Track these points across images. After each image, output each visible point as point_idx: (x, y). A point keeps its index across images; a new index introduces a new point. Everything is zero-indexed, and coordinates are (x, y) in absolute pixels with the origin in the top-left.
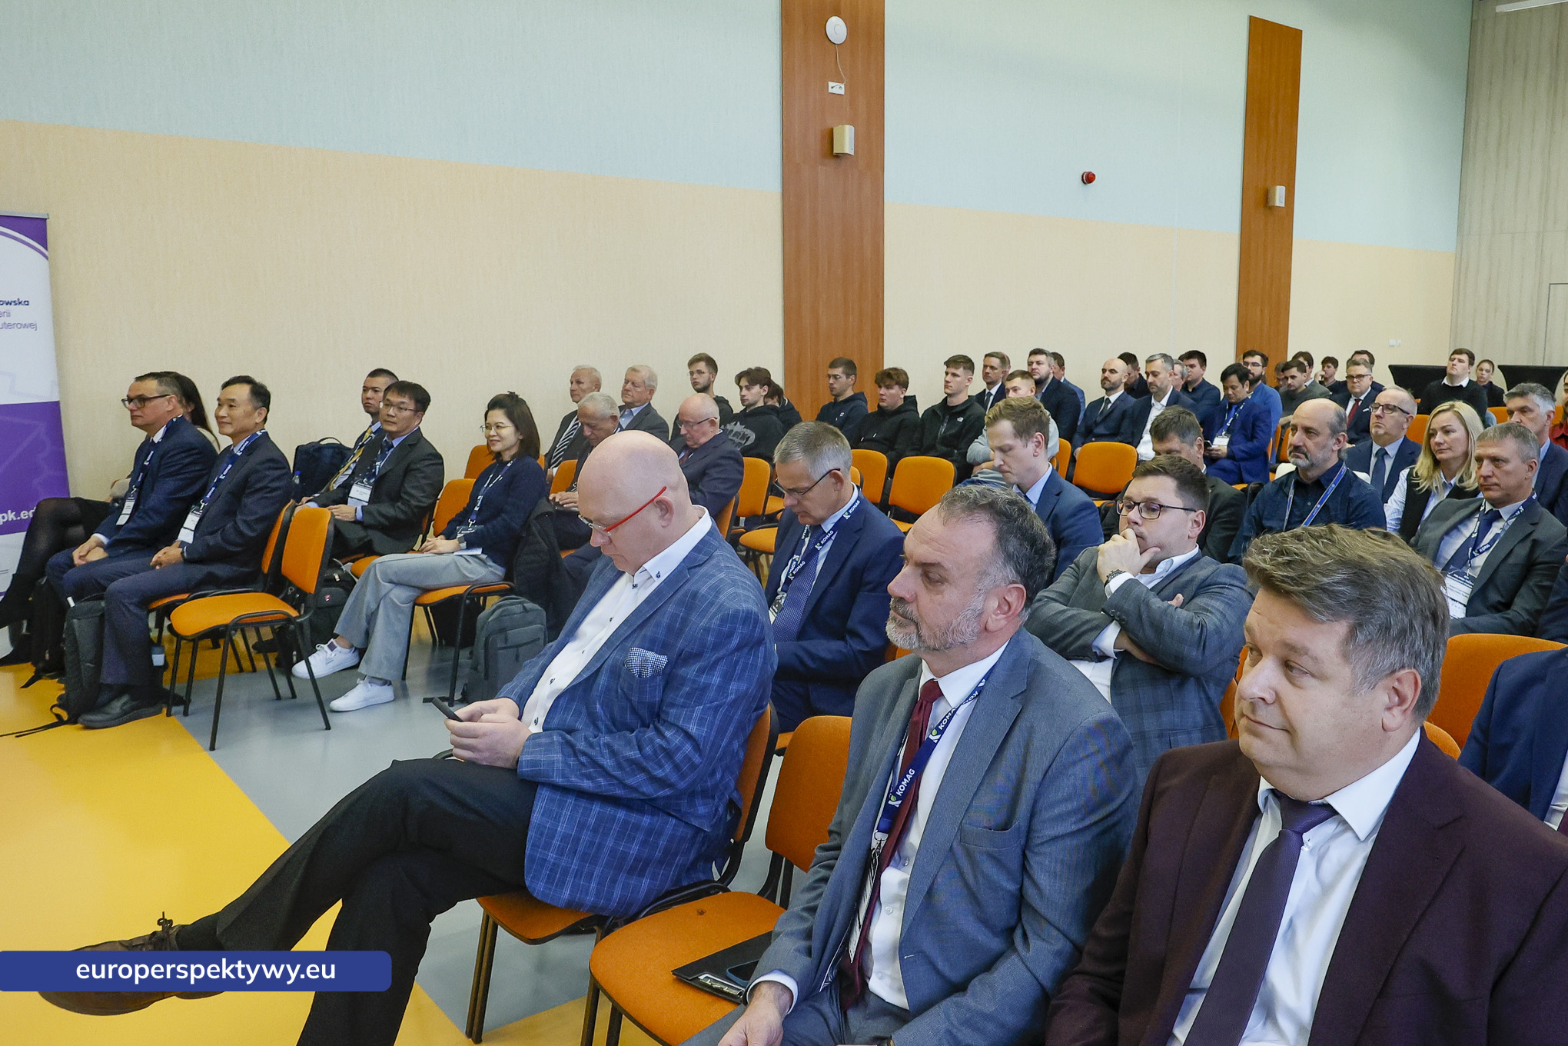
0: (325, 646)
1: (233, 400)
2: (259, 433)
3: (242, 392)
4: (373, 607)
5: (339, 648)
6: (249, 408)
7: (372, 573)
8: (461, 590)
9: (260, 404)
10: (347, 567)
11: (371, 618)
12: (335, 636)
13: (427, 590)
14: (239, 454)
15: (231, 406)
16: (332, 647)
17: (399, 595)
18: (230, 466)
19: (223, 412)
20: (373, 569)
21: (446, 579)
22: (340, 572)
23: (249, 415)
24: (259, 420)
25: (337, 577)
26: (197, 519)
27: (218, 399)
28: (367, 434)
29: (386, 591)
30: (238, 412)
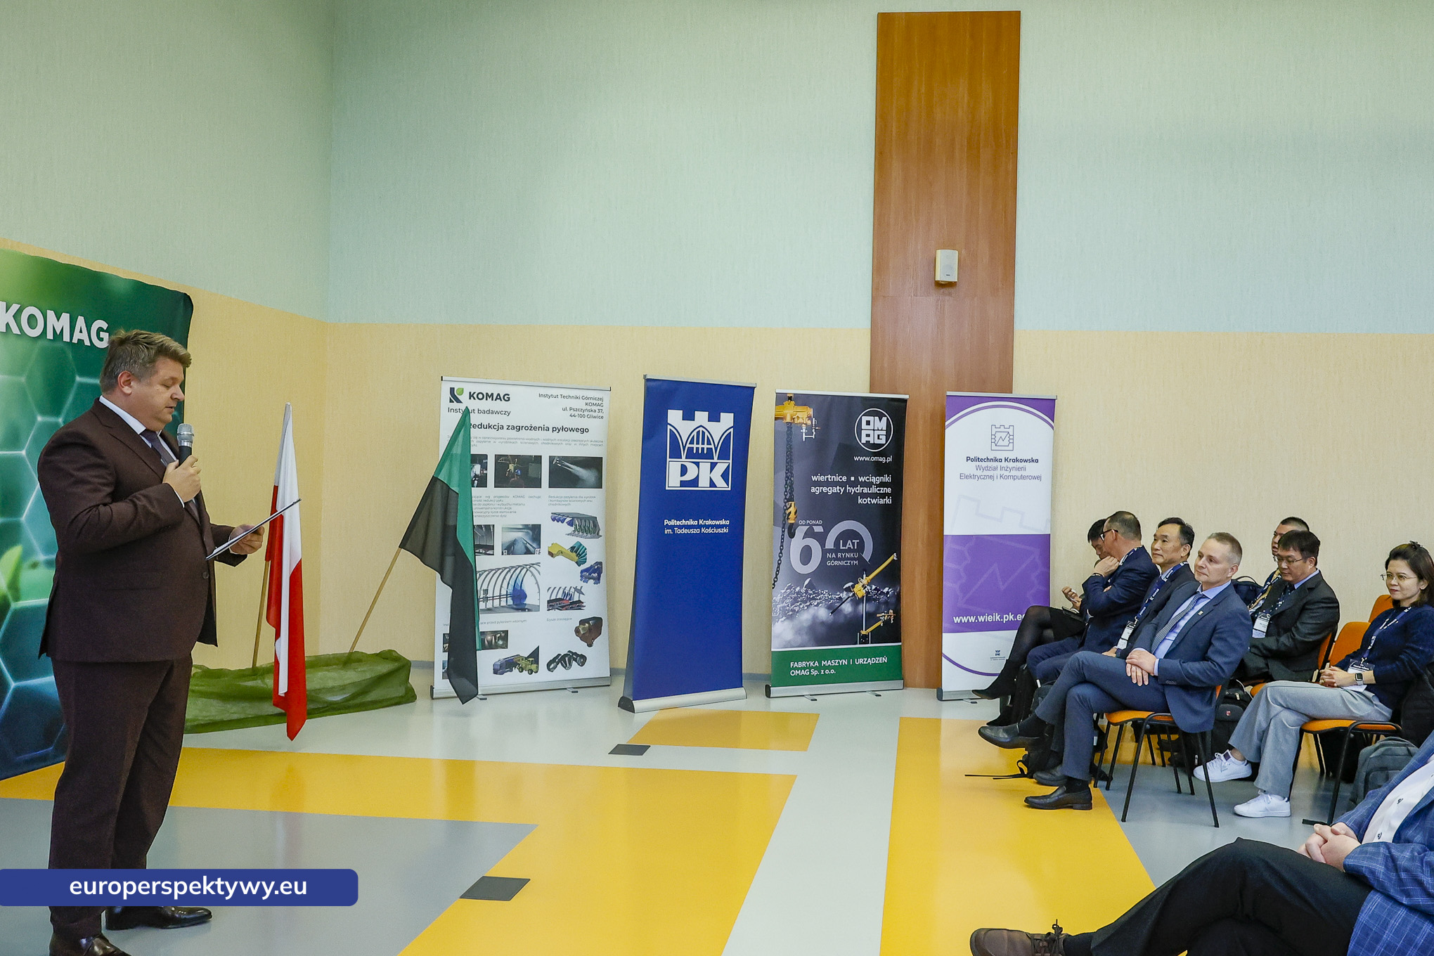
0: (1222, 755)
1: (1166, 536)
2: (1182, 565)
3: (1174, 530)
4: (1264, 725)
5: (1232, 758)
6: (1178, 544)
7: (1264, 695)
8: (1346, 724)
9: (1186, 541)
10: (1248, 689)
11: (1263, 735)
12: (1231, 748)
13: (1313, 719)
14: (1165, 580)
15: (1164, 541)
16: (1227, 757)
17: (1289, 718)
18: (1158, 590)
19: (1157, 546)
20: (1265, 692)
21: (1332, 712)
22: (1241, 692)
23: (1176, 550)
24: (1184, 554)
25: (1238, 696)
26: (1131, 631)
27: (1155, 535)
28: (1275, 576)
29: (1276, 712)
30: (1169, 546)
